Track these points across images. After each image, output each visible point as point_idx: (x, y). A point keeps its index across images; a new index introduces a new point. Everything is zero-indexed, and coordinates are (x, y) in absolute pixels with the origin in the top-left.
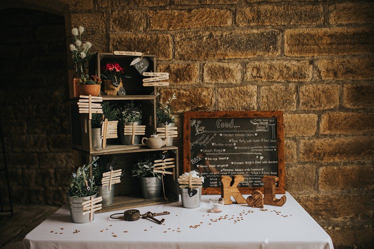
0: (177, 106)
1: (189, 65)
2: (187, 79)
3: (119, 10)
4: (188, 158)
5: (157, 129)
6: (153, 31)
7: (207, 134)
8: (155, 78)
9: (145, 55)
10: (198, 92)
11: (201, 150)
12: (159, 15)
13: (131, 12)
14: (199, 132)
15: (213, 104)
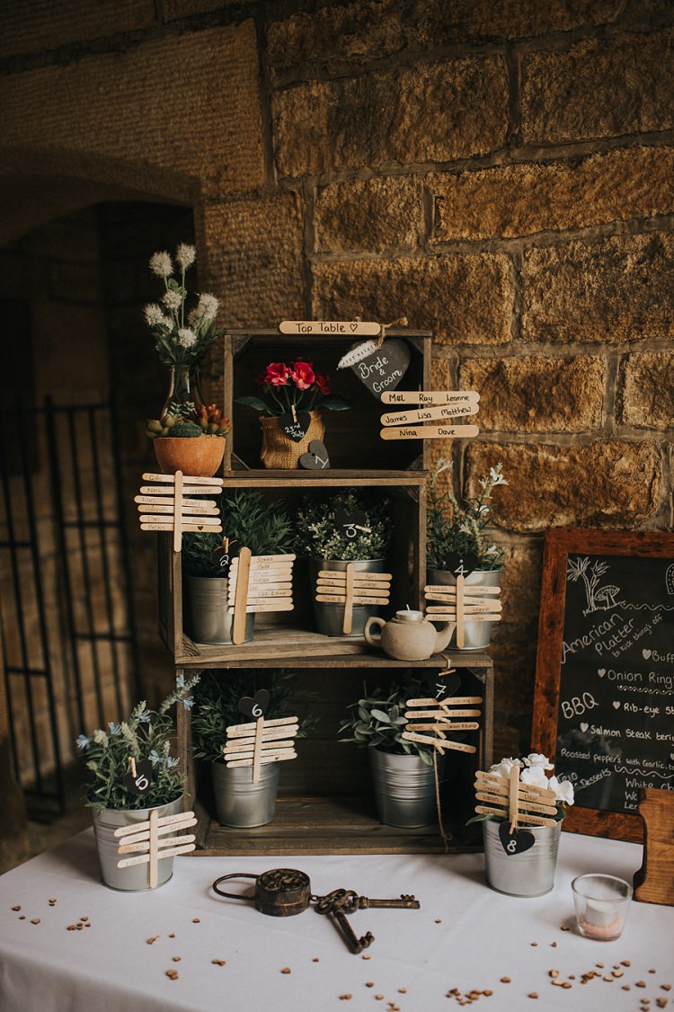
0: (525, 507)
1: (570, 360)
2: (562, 412)
3: (341, 180)
4: (549, 694)
5: (427, 589)
6: (449, 243)
7: (626, 615)
8: (426, 411)
9: (392, 333)
10: (602, 460)
11: (602, 673)
12: (468, 186)
13: (377, 186)
14: (597, 603)
15: (657, 506)
